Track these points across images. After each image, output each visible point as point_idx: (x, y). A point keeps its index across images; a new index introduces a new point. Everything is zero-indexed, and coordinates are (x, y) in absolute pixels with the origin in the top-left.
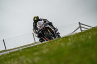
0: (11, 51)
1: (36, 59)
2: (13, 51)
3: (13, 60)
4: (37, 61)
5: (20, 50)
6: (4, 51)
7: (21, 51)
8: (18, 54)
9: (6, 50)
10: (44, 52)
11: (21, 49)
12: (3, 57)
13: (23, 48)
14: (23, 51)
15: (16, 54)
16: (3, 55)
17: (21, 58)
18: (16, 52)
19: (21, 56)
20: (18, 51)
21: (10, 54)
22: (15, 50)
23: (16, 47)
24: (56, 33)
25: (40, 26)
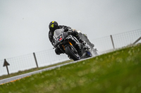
0: (44, 70)
1: (81, 81)
2: (48, 69)
3: (47, 82)
4: (82, 84)
5: (57, 68)
6: (34, 69)
7: (59, 69)
8: (56, 74)
9: (37, 68)
10: (93, 70)
11: (59, 66)
12: (32, 79)
13: (62, 65)
14: (63, 69)
15: (51, 74)
16: (33, 76)
17: (59, 79)
18: (53, 70)
20: (55, 69)
21: (44, 73)
22: (50, 68)
23: (53, 63)
24: (82, 47)
25: (59, 37)
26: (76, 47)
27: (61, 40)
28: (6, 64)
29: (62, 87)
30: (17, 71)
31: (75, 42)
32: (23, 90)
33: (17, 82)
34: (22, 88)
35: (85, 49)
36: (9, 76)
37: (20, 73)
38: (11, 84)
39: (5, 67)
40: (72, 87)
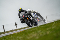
3: (33, 32)
8: (37, 29)
12: (27, 31)
14: (40, 27)
15: (35, 29)
16: (27, 30)
17: (38, 31)
19: (39, 30)
21: (32, 29)
24: (33, 20)
25: (22, 16)
26: (30, 20)
27: (23, 17)
28: (16, 25)
29: (39, 34)
30: (20, 28)
31: (30, 18)
32: (23, 36)
33: (20, 32)
34: (23, 35)
35: (35, 21)
36: (17, 30)
37: (22, 28)
38: (18, 33)
39: (16, 26)
40: (44, 34)
